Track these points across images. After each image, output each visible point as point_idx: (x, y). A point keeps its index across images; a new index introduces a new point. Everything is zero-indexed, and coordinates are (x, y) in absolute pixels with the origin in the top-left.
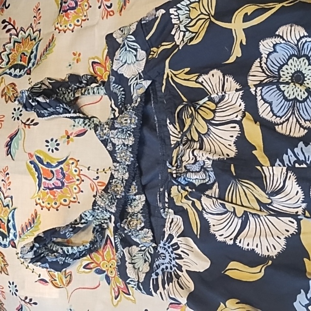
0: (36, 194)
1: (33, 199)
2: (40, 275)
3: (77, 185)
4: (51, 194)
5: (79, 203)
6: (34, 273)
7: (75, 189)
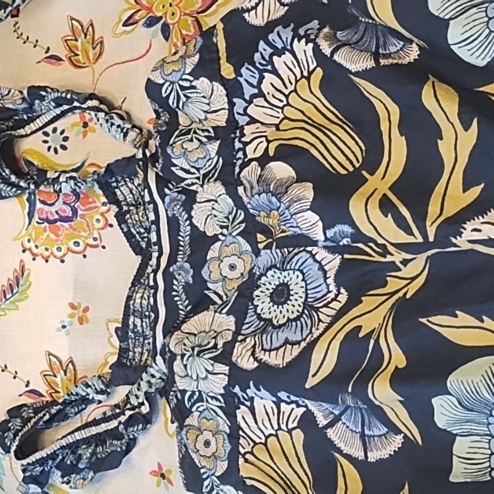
0: (24, 232)
1: (17, 241)
2: (28, 382)
3: (102, 214)
4: (51, 232)
5: (104, 247)
6: (17, 379)
7: (98, 220)
